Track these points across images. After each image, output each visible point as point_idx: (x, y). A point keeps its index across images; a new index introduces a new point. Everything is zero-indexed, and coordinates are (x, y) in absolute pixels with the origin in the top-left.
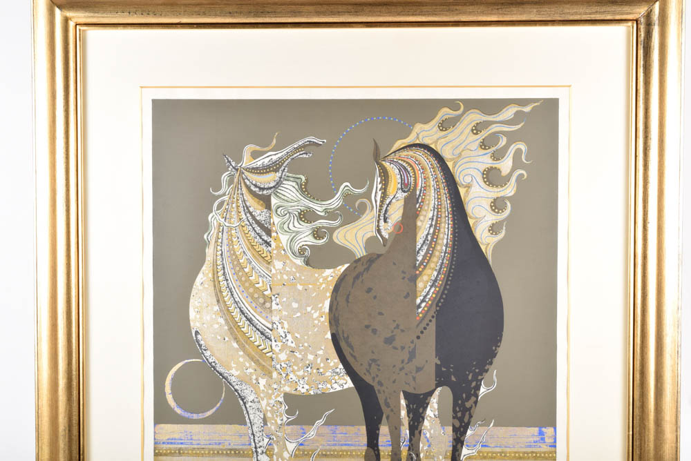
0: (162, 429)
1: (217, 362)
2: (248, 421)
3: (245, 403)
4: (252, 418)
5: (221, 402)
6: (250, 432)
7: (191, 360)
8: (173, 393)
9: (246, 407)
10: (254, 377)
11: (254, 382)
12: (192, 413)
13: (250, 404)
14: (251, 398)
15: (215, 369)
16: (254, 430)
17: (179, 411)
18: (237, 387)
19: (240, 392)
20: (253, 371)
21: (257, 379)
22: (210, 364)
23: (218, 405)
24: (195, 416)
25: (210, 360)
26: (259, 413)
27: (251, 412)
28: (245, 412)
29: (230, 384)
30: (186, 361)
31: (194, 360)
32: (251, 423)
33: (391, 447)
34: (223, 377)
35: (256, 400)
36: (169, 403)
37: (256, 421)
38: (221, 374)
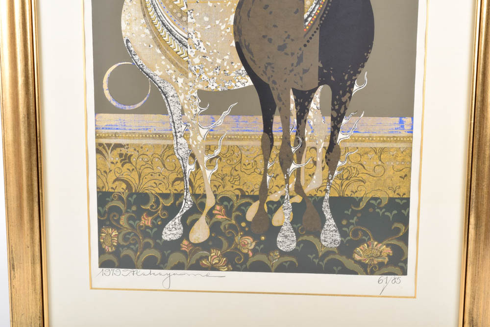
0: (101, 117)
1: (144, 64)
2: (169, 111)
3: (166, 98)
4: (172, 109)
5: (147, 96)
6: (171, 120)
7: (123, 63)
8: (109, 89)
9: (167, 101)
10: (174, 77)
11: (174, 80)
12: (124, 105)
13: (171, 98)
14: (171, 94)
15: (142, 70)
16: (174, 119)
17: (114, 103)
18: (160, 85)
19: (162, 89)
20: (173, 72)
21: (176, 79)
22: (139, 66)
23: (146, 99)
24: (127, 108)
25: (139, 63)
26: (178, 105)
27: (171, 104)
28: (167, 104)
29: (155, 82)
30: (119, 64)
31: (126, 63)
32: (171, 113)
33: (282, 133)
34: (149, 77)
35: (175, 95)
36: (107, 96)
37: (175, 111)
38: (147, 74)
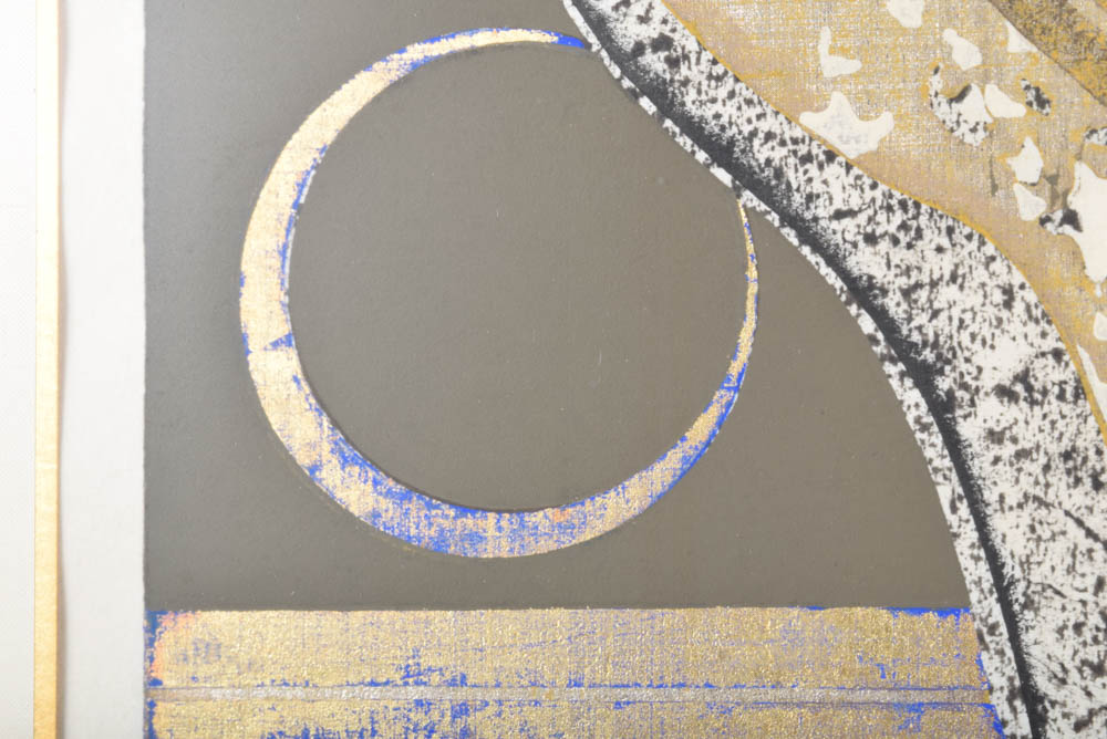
0: (211, 649)
1: (686, 41)
2: (976, 571)
3: (942, 409)
4: (1010, 531)
5: (722, 397)
6: (1000, 673)
7: (462, 42)
8: (303, 337)
9: (953, 443)
10: (1028, 164)
11: (1031, 206)
12: (464, 509)
13: (991, 411)
14: (1000, 361)
15: (668, 105)
16: (1036, 657)
17: (355, 492)
18: (865, 262)
19: (894, 305)
20: (1014, 109)
21: (1054, 184)
22: (628, 59)
23: (702, 428)
24: (495, 537)
25: (629, 31)
26: (1078, 498)
27: (999, 483)
28: (947, 490)
29: (809, 235)
30: (417, 52)
31: (483, 38)
32: (1002, 588)
34: (746, 177)
35: (1048, 374)
36: (275, 421)
37: (1050, 566)
38: (722, 152)
